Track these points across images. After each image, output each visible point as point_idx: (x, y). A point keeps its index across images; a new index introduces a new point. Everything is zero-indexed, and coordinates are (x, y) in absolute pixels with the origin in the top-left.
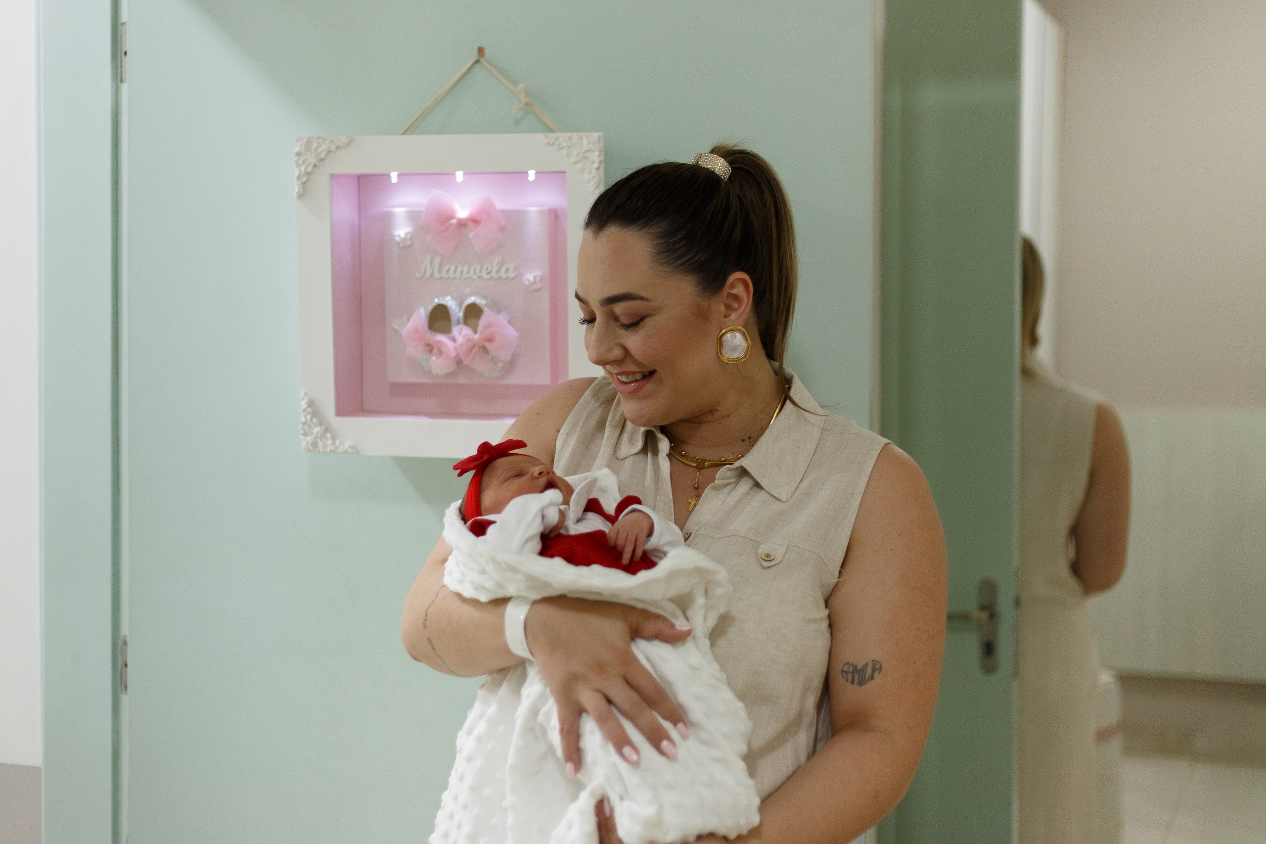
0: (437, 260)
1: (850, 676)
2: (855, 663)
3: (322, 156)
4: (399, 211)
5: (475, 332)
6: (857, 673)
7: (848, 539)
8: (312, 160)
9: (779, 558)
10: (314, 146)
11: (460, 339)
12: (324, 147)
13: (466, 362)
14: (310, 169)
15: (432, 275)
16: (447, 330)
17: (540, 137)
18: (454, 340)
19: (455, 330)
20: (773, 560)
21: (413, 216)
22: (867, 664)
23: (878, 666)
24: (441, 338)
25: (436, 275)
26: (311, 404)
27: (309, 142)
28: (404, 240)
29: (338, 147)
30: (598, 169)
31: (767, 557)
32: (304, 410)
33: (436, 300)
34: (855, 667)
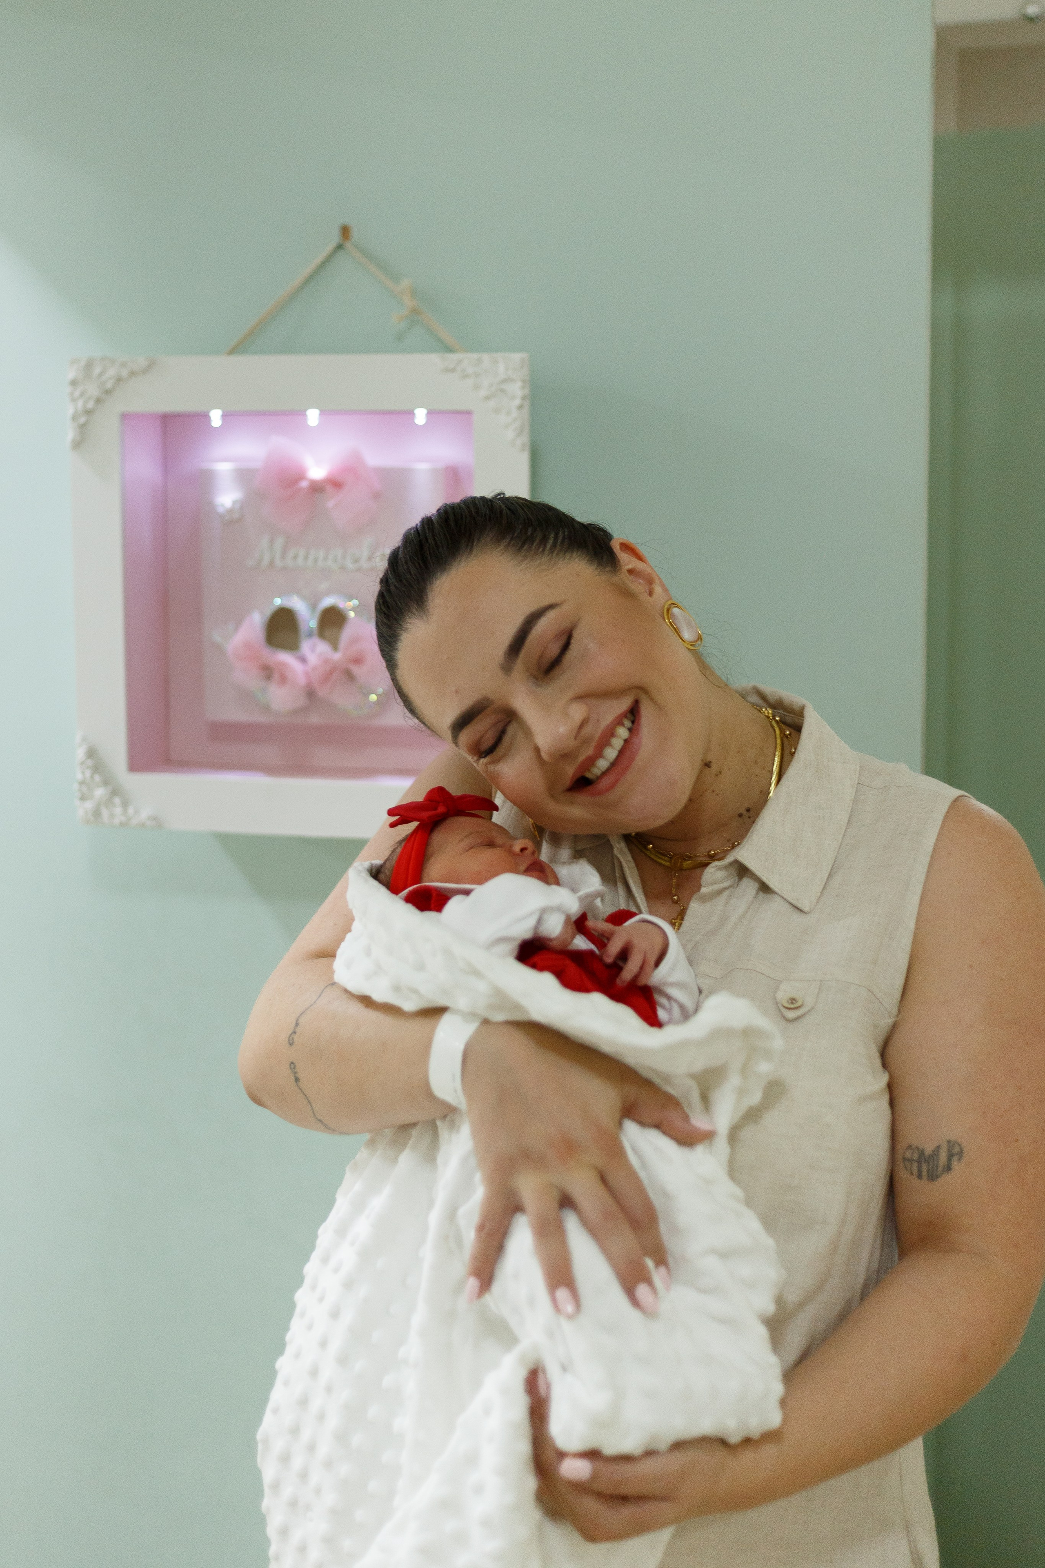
0: (280, 542)
1: (915, 1166)
2: (921, 1146)
3: (109, 385)
4: (223, 468)
5: (335, 646)
6: (925, 1161)
7: (908, 956)
8: (93, 390)
9: (809, 1002)
10: (97, 370)
11: (313, 659)
12: (111, 372)
13: (322, 693)
14: (90, 405)
15: (272, 563)
16: (292, 645)
17: (435, 359)
18: (303, 660)
19: (306, 646)
20: (800, 1007)
21: (244, 476)
22: (939, 1147)
23: (956, 1149)
24: (285, 657)
25: (278, 563)
26: (91, 753)
27: (89, 366)
28: (230, 511)
29: (132, 374)
30: (520, 407)
31: (792, 1003)
32: (82, 763)
33: (278, 602)
34: (922, 1153)
